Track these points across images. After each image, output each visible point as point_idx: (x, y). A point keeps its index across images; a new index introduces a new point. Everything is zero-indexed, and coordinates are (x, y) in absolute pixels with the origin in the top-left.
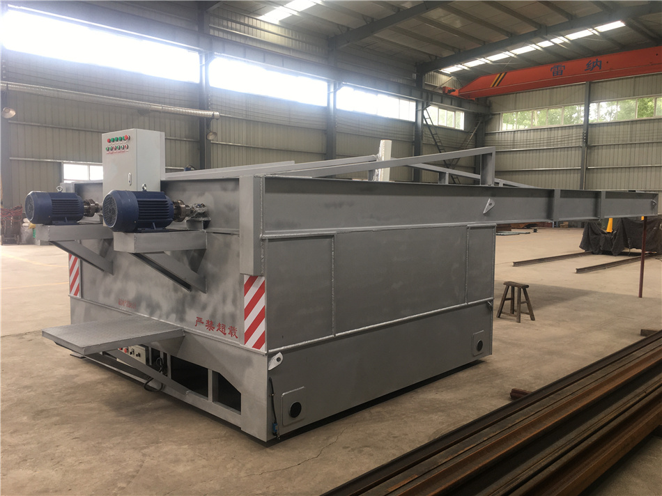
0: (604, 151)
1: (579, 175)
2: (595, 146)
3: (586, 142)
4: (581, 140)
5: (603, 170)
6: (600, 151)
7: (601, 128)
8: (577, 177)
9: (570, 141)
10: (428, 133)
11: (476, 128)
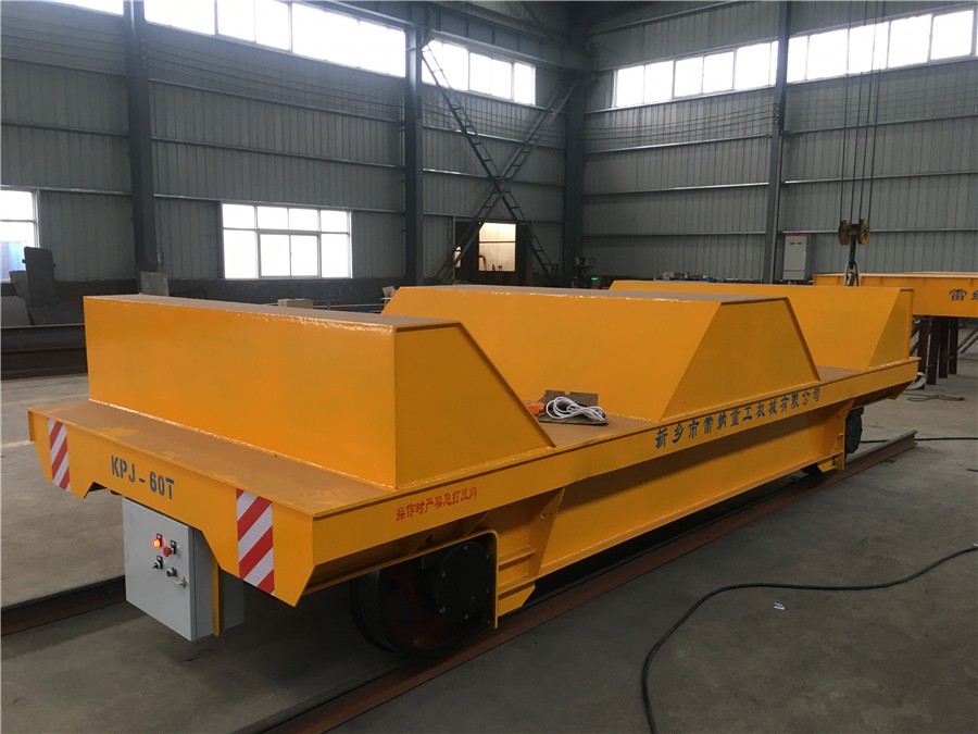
0: (819, 144)
1: (766, 198)
2: (800, 134)
3: (781, 125)
4: (771, 120)
5: (816, 187)
6: (810, 144)
8: (761, 203)
9: (749, 124)
10: (441, 105)
11: (564, 102)
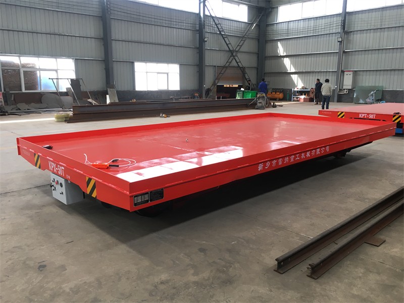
0: (359, 35)
1: (337, 57)
2: (351, 32)
3: (344, 28)
4: (340, 26)
5: (357, 53)
6: (355, 36)
7: (357, 15)
8: (335, 59)
9: (331, 28)
10: (212, 23)
11: (258, 20)
